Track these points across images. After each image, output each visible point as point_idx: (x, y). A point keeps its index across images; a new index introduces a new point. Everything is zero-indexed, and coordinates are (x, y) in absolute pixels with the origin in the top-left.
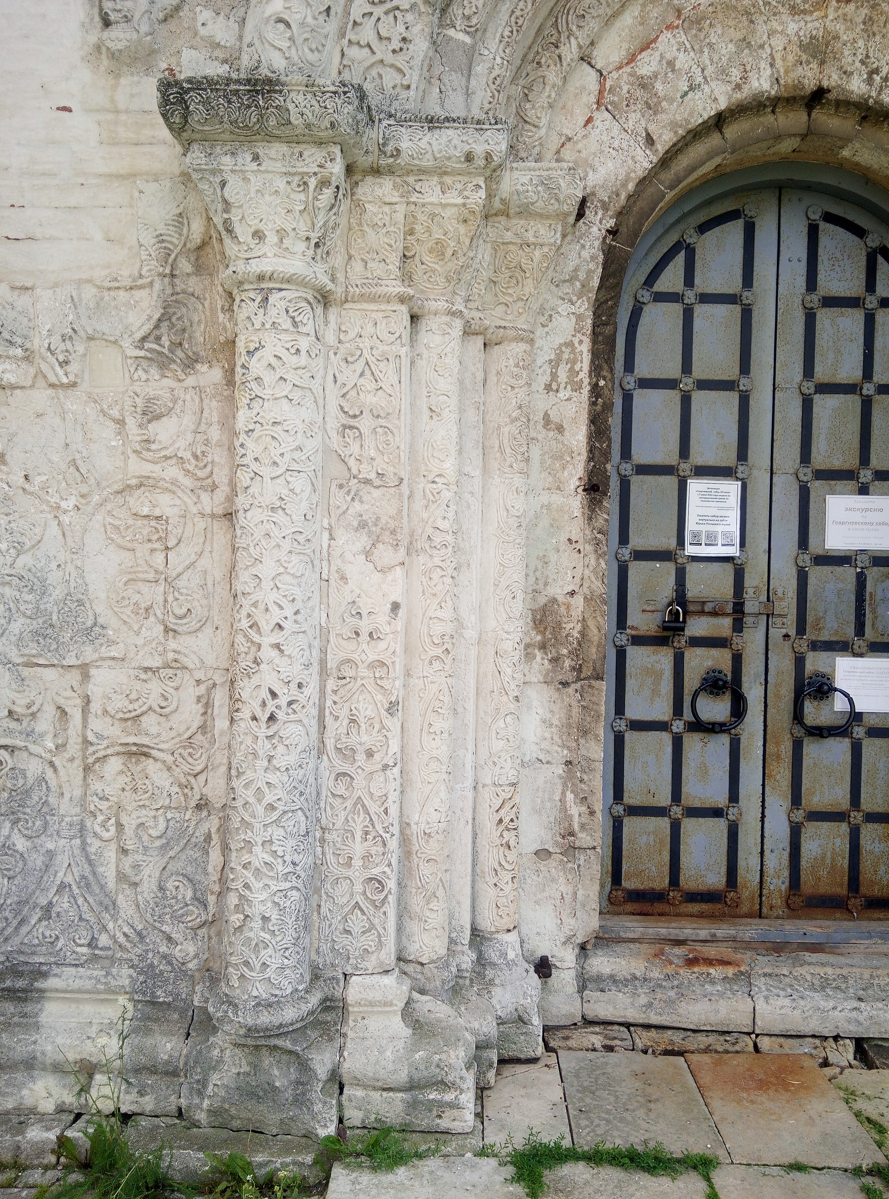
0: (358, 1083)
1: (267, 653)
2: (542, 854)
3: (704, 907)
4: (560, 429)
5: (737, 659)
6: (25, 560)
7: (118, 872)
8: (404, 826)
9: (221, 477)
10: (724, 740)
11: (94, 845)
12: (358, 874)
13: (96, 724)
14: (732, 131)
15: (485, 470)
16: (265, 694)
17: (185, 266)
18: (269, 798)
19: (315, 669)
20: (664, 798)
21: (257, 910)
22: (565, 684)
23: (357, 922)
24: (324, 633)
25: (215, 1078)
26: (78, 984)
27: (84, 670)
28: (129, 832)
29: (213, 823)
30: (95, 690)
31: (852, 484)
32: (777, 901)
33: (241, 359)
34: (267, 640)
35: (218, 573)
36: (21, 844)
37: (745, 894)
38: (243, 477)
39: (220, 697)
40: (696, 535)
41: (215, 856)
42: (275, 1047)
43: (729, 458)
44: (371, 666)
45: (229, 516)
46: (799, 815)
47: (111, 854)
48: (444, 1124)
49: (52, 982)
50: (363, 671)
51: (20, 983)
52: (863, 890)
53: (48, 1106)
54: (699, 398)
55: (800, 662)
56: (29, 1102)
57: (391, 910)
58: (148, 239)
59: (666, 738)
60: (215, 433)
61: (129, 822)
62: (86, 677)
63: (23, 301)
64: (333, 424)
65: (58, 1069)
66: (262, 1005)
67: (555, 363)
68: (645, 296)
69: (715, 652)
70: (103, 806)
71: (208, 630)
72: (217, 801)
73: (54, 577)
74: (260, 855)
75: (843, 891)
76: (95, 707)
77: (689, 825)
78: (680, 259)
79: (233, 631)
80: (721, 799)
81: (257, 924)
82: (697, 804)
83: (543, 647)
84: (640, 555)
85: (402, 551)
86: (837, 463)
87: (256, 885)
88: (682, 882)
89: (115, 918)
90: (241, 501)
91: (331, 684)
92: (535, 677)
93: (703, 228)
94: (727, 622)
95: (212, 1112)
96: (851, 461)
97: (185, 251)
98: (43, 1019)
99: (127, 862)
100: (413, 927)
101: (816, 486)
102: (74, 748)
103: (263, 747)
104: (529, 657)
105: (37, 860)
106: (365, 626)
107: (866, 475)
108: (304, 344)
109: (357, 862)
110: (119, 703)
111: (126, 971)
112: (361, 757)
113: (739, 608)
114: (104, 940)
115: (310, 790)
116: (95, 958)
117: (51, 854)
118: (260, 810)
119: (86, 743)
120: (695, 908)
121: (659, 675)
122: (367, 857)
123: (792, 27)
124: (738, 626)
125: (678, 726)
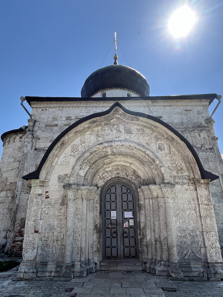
0: (75, 272)
1: (69, 230)
2: (96, 251)
3: (115, 258)
4: (97, 207)
5: (117, 230)
6: (49, 223)
7: (55, 252)
8: (81, 247)
9: (66, 215)
10: (116, 239)
11: (53, 249)
12: (76, 251)
13: (54, 238)
14: (112, 180)
15: (90, 212)
16: (68, 234)
17: (64, 197)
18: (68, 244)
19: (73, 232)
20: (110, 246)
21: (67, 254)
22: (98, 233)
23: (76, 256)
24: (74, 228)
25: (63, 272)
26: (51, 263)
27: (53, 233)
28: (56, 248)
29: (64, 247)
30: (54, 235)
31: (127, 211)
32: (123, 257)
33: (68, 205)
34: (69, 229)
35: (65, 223)
36: (47, 250)
37: (119, 256)
38: (68, 215)
39: (65, 235)
40: (112, 217)
41: (64, 250)
42: (68, 268)
43: (115, 209)
44: (78, 231)
45: (66, 218)
46: (124, 247)
47: (55, 250)
48: (83, 276)
49: (49, 263)
50: (77, 232)
51: (46, 263)
52: (131, 255)
53: (48, 276)
54: (112, 203)
55: (123, 230)
56: (46, 275)
57: (79, 255)
58: (61, 195)
59: (110, 239)
60: (66, 211)
61: (56, 247)
62: (54, 233)
63: (51, 201)
64: (75, 210)
65: (49, 272)
66: (67, 264)
67: (96, 201)
68: (106, 193)
69: (115, 229)
70: (54, 246)
71: (64, 229)
72: (64, 245)
73: (52, 224)
74: (68, 249)
75: (129, 256)
76: (54, 236)
77: (113, 248)
78: (110, 190)
79: (66, 229)
80: (116, 245)
81: (67, 256)
82: (113, 246)
83: (96, 229)
84: (107, 219)
85: (81, 220)
86: (125, 209)
87: (67, 252)
88: (112, 255)
89: (55, 257)
90: (67, 217)
91: (74, 233)
92: (95, 232)
93: (111, 187)
94: (116, 226)
95: (62, 275)
96: (127, 209)
97: (64, 196)
98: (48, 267)
99: (56, 251)
100: (82, 257)
101: (123, 211)
102: (52, 240)
103: (68, 239)
104: (94, 230)
105: (48, 251)
106: (77, 228)
107: (128, 210)
108: (73, 204)
109: (76, 250)
110: (56, 236)
111: (55, 262)
112: (77, 240)
113: (117, 224)
114: (53, 259)
115: (72, 243)
116: (53, 261)
117: (49, 250)
118: (68, 245)
119: (53, 240)
120: (114, 258)
121: (109, 232)
122: (77, 250)
123: (116, 172)
124: (117, 226)
125: (111, 237)
